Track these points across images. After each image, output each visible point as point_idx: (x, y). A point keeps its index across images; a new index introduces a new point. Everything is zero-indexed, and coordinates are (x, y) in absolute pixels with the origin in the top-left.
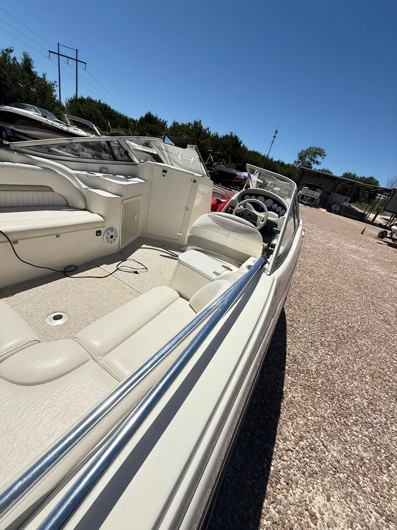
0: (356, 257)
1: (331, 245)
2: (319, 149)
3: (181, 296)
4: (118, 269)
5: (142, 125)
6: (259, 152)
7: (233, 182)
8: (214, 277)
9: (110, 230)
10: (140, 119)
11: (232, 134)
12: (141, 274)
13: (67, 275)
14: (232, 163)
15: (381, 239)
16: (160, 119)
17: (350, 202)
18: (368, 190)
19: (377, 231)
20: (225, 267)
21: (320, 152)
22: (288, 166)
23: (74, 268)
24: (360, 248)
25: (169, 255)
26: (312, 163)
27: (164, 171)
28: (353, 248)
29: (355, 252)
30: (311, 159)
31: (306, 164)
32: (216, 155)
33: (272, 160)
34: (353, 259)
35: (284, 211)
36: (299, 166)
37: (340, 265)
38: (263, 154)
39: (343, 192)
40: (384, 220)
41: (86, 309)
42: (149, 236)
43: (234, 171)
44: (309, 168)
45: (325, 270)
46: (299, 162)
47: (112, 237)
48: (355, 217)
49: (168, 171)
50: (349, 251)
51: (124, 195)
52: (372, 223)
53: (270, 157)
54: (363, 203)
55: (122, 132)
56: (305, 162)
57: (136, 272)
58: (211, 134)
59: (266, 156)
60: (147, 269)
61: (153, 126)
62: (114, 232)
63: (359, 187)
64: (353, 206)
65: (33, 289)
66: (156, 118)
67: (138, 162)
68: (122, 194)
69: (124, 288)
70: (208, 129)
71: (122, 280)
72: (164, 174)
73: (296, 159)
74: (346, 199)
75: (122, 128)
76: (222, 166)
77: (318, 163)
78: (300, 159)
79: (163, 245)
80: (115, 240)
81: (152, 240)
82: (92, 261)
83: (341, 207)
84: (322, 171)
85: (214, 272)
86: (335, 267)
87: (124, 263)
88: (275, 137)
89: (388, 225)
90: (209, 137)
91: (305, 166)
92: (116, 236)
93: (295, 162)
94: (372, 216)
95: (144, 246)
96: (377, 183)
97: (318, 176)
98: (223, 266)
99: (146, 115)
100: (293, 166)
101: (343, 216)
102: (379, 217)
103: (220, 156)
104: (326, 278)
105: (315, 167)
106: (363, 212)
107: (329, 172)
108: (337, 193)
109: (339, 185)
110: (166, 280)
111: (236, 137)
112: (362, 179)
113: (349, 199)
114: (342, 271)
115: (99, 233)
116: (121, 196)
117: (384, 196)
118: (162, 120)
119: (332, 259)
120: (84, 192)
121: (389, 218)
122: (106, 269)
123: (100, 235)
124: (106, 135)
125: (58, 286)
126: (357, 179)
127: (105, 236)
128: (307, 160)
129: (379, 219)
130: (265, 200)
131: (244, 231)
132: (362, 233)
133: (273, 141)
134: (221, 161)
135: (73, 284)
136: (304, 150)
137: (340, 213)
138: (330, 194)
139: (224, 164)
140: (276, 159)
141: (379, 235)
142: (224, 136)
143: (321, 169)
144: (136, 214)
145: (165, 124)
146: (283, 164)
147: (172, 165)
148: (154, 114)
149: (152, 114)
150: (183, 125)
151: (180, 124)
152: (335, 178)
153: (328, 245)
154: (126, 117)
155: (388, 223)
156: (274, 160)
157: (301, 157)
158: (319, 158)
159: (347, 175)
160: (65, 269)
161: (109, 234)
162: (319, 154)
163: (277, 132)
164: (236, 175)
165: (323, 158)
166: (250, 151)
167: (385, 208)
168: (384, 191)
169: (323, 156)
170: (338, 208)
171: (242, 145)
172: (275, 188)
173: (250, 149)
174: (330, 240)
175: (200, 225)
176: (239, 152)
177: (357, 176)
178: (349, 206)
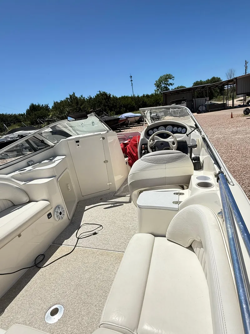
0: (239, 136)
1: (216, 136)
2: (167, 75)
3: (156, 236)
4: (78, 238)
5: (30, 115)
6: (126, 95)
7: (119, 125)
8: (176, 206)
9: (57, 208)
10: (27, 111)
11: (100, 92)
12: (100, 233)
13: (39, 266)
14: (111, 112)
15: (247, 115)
16: (43, 105)
17: (210, 100)
18: (217, 86)
19: (241, 111)
20: (177, 194)
21: (169, 77)
22: (152, 95)
23: (42, 257)
24: (238, 128)
25: (110, 205)
26: (167, 86)
27: (78, 142)
28: (233, 131)
29: (237, 132)
30: (165, 84)
31: (164, 88)
32: (96, 111)
33: (138, 97)
34: (239, 138)
35: (184, 129)
36: (160, 92)
37: (233, 148)
38: (130, 96)
39: (201, 96)
40: (240, 101)
41: (74, 290)
42: (86, 198)
43: (116, 117)
44: (167, 90)
45: (225, 157)
46: (158, 90)
47: (61, 213)
48: (219, 108)
49: (80, 140)
50: (232, 135)
51: (56, 175)
52: (233, 107)
53: (136, 95)
54: (218, 97)
55: (17, 127)
56: (162, 87)
57: (95, 234)
58: (85, 98)
59: (133, 96)
60: (101, 226)
61: (39, 112)
62: (61, 208)
63: (210, 88)
64: (212, 102)
65: (18, 296)
66: (39, 106)
67: (54, 145)
68: (54, 175)
69: (94, 253)
70: (82, 96)
71: (88, 246)
72: (78, 143)
73: (155, 88)
74: (206, 100)
75: (15, 123)
76: (105, 117)
77: (171, 84)
78: (158, 87)
79: (101, 199)
80: (64, 214)
81: (89, 199)
82: (53, 243)
83: (206, 106)
84: (178, 88)
85: (173, 202)
86: (230, 151)
87: (81, 231)
88: (132, 81)
89: (245, 103)
90: (86, 101)
91: (164, 90)
92: (64, 211)
93: (155, 91)
94: (230, 103)
95: (87, 207)
96: (219, 79)
97: (177, 93)
98: (174, 194)
99: (30, 107)
100: (156, 94)
101: (211, 111)
102: (235, 100)
103: (100, 111)
104: (230, 162)
105: (171, 88)
106: (222, 103)
107: (183, 87)
108: (197, 98)
109: (195, 92)
110: (122, 227)
111: (104, 92)
112: (208, 81)
113: (208, 98)
114: (238, 152)
115: (49, 215)
116: (55, 177)
117: (230, 86)
118: (44, 105)
119: (224, 146)
120: (23, 188)
121: (242, 98)
122: (69, 244)
123: (51, 216)
124: (5, 135)
125: (38, 281)
126: (204, 83)
127: (56, 216)
128: (163, 85)
129: (237, 103)
130: (165, 128)
131: (175, 159)
132: (232, 117)
133: (132, 84)
134: (102, 114)
135: (50, 272)
136: (157, 80)
137: (207, 111)
138: (193, 101)
139: (106, 115)
140: (141, 95)
141: (244, 113)
142: (95, 96)
143: (176, 87)
144: (69, 185)
145: (47, 106)
146: (148, 96)
147: (78, 134)
148: (36, 103)
149: (34, 104)
150: (62, 102)
151: (59, 102)
152: (189, 89)
153: (215, 137)
154: (15, 115)
155: (244, 102)
156: (140, 96)
157: (158, 86)
158: (170, 81)
159: (196, 83)
160: (35, 262)
161: (57, 212)
162: (169, 78)
163: (131, 77)
164: (119, 119)
165: (173, 79)
166: (120, 98)
167: (237, 93)
168: (228, 82)
169: (173, 78)
170: (204, 108)
171: (111, 96)
172: (152, 115)
173: (119, 96)
174: (213, 133)
175: (139, 170)
176: (112, 102)
177: (203, 81)
178: (211, 103)
